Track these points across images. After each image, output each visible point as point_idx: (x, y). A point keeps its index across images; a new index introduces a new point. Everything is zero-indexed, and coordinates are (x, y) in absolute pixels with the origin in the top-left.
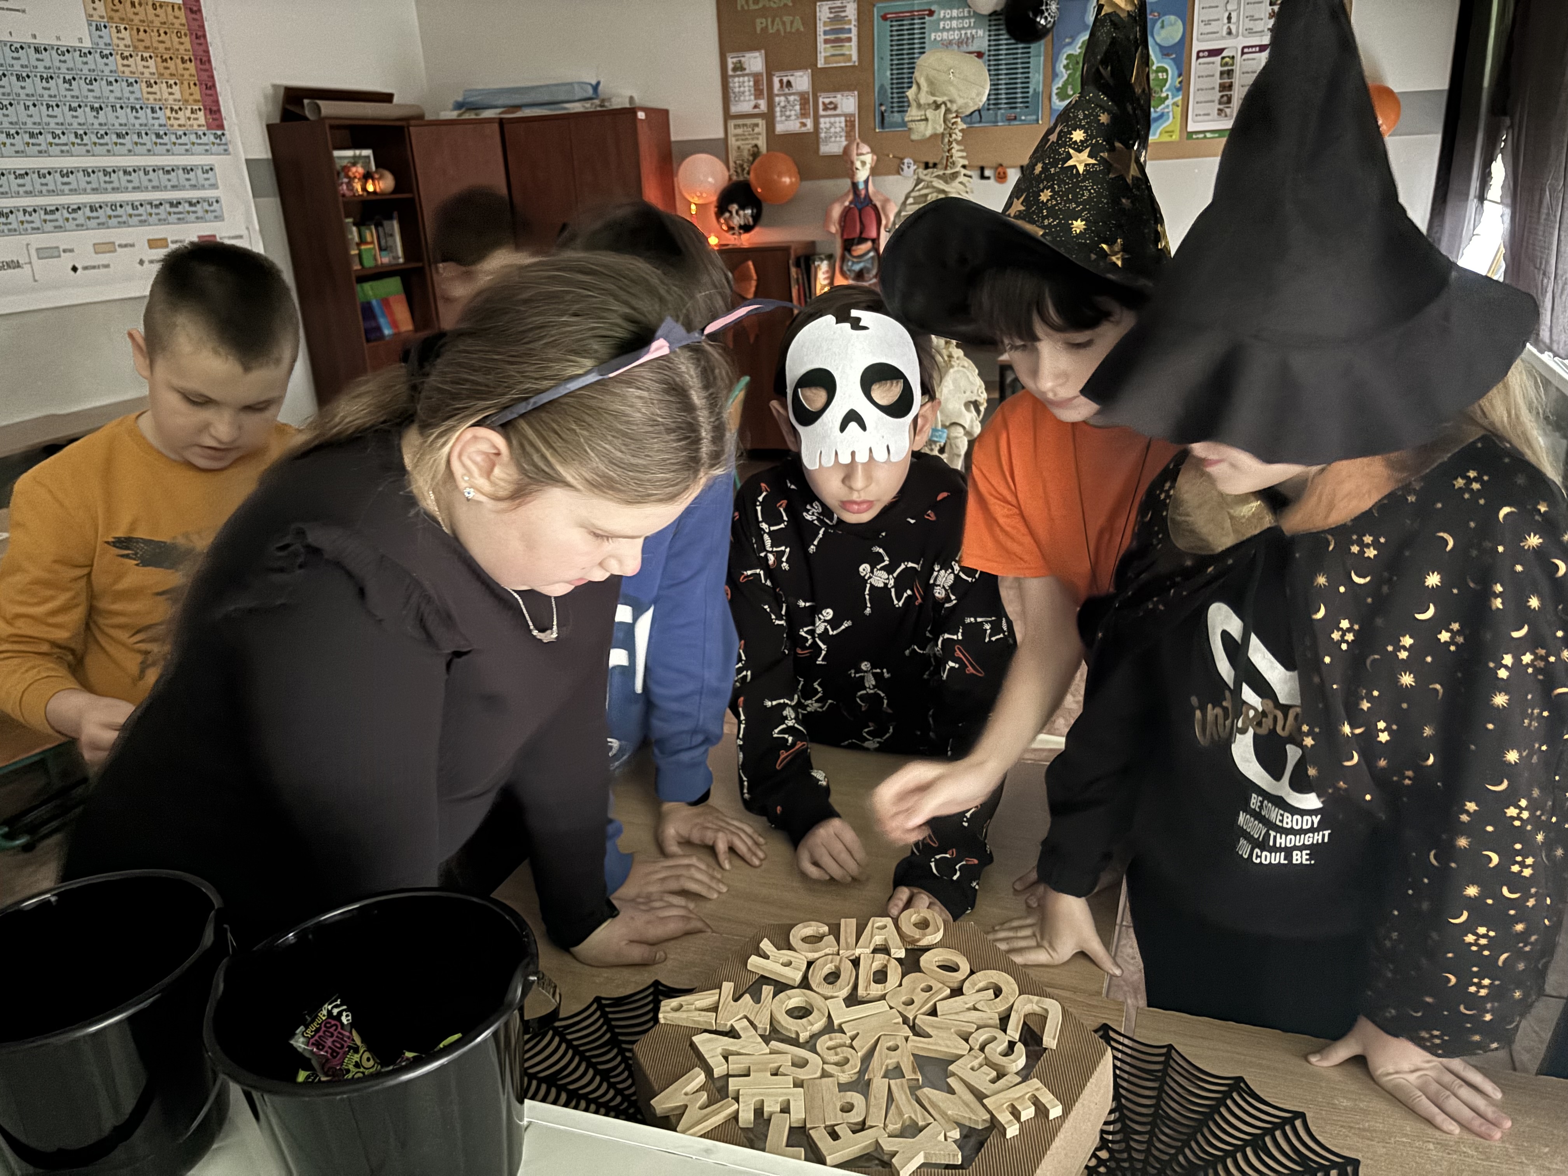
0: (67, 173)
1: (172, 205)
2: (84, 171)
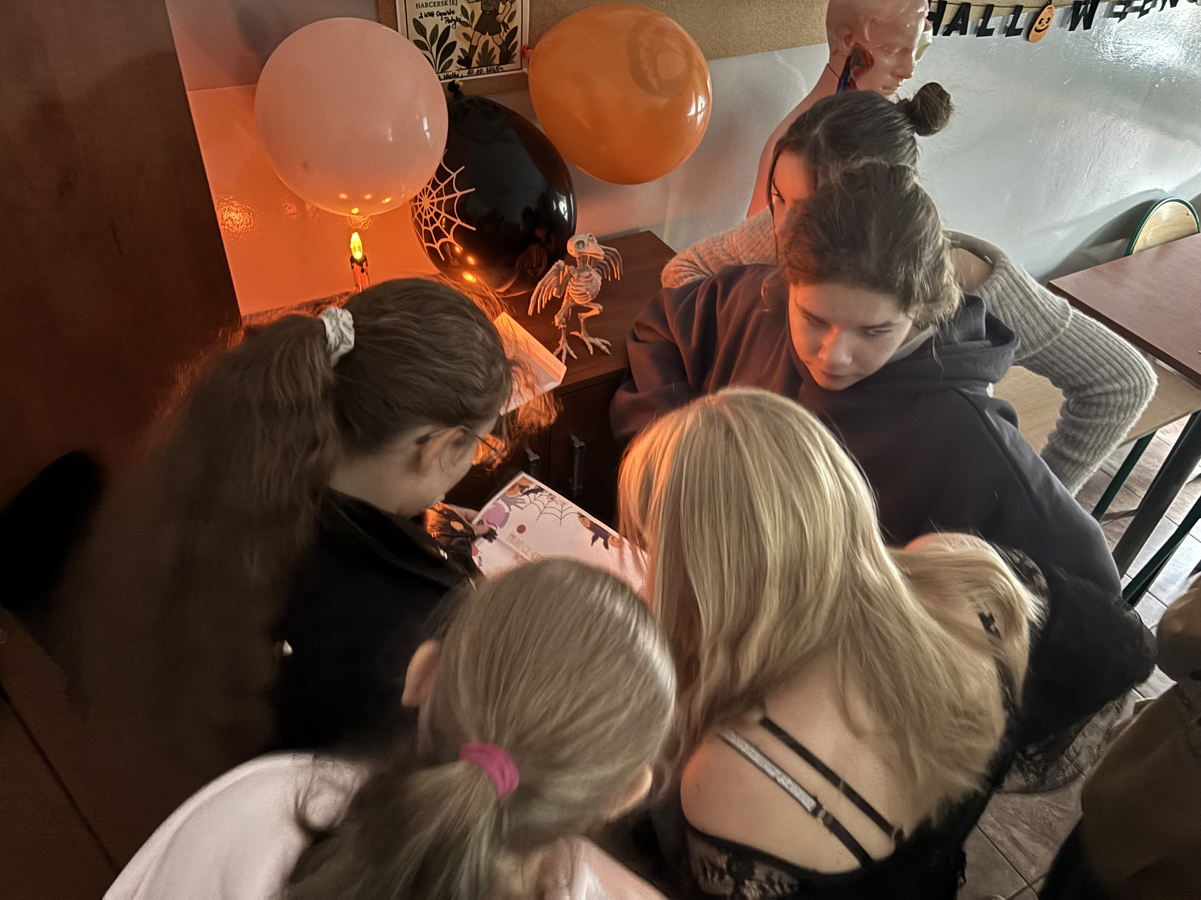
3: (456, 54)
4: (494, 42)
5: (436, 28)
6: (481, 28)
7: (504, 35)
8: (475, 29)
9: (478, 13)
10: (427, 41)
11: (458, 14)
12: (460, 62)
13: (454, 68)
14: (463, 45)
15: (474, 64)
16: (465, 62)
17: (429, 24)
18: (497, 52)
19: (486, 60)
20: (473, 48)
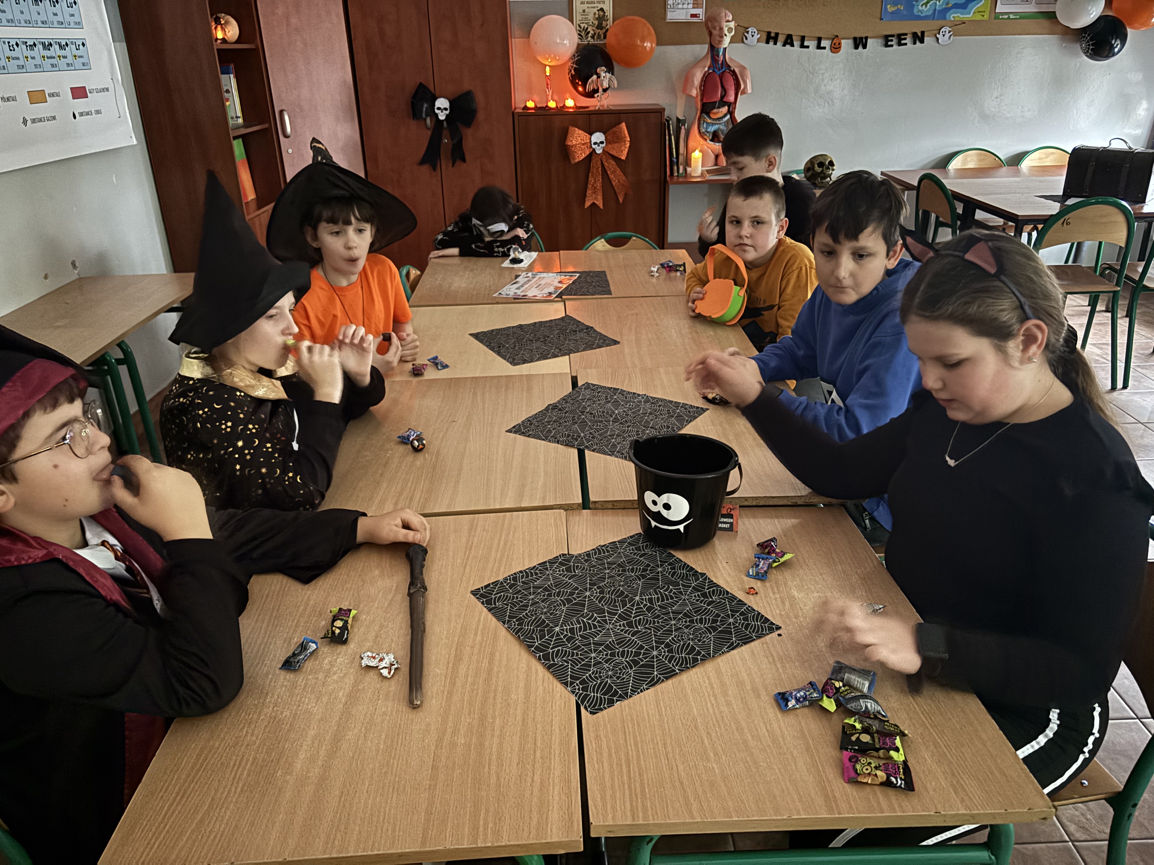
1: (44, 46)
3: (590, 35)
4: (601, 32)
5: (584, 27)
6: (597, 28)
7: (604, 30)
8: (596, 28)
9: (597, 24)
10: (581, 30)
11: (591, 23)
12: (591, 37)
13: (589, 39)
14: (592, 32)
15: (596, 37)
16: (593, 37)
17: (582, 25)
18: (602, 35)
19: (599, 37)
20: (595, 34)
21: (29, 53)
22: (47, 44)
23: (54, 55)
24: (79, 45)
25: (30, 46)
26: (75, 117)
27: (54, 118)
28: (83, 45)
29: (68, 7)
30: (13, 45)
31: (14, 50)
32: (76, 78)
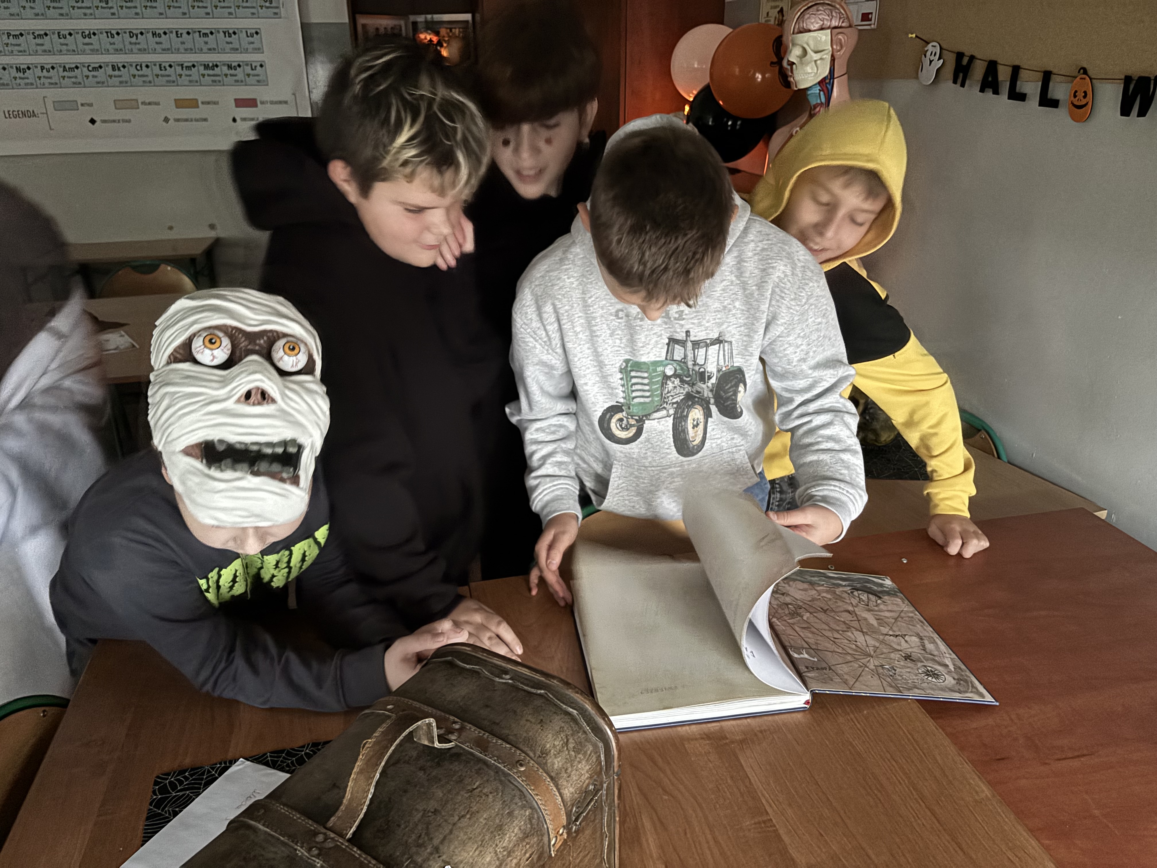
0: (90, 34)
1: (206, 67)
2: (107, 33)
21: (185, 72)
22: (211, 65)
23: (220, 73)
24: (256, 67)
25: (186, 67)
26: (234, 120)
27: (205, 120)
28: (261, 66)
29: (248, 36)
30: (165, 67)
31: (166, 70)
32: (245, 92)
